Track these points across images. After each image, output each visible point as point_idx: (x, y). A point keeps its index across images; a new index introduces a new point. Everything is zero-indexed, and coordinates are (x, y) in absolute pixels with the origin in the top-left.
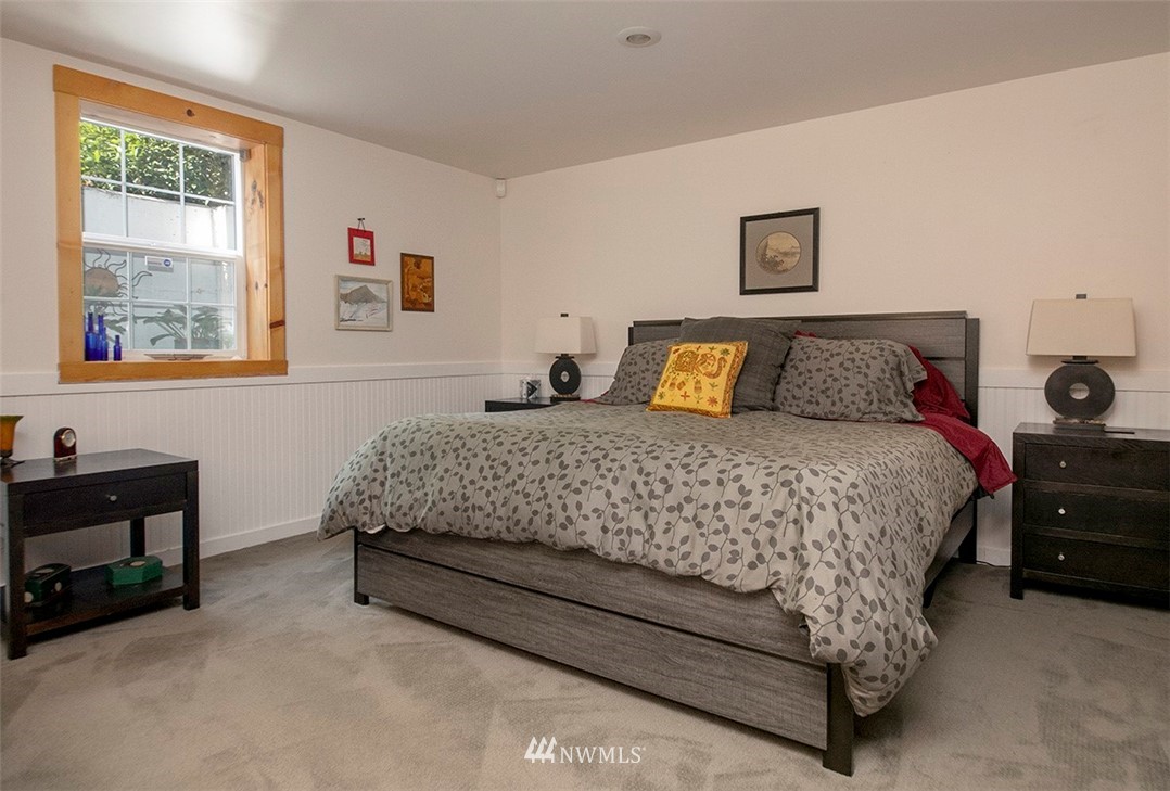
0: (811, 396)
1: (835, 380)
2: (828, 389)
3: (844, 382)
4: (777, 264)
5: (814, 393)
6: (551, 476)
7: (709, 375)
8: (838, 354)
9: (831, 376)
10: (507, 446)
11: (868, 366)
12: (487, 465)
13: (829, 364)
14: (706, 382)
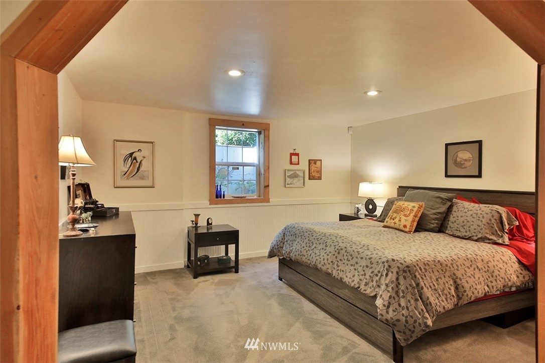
0: (458, 228)
1: (468, 222)
2: (464, 225)
3: (472, 223)
4: (462, 164)
5: (459, 226)
6: (323, 249)
7: (405, 215)
8: (471, 210)
9: (466, 220)
10: (314, 237)
11: (483, 217)
12: (308, 242)
13: (466, 214)
14: (403, 218)
